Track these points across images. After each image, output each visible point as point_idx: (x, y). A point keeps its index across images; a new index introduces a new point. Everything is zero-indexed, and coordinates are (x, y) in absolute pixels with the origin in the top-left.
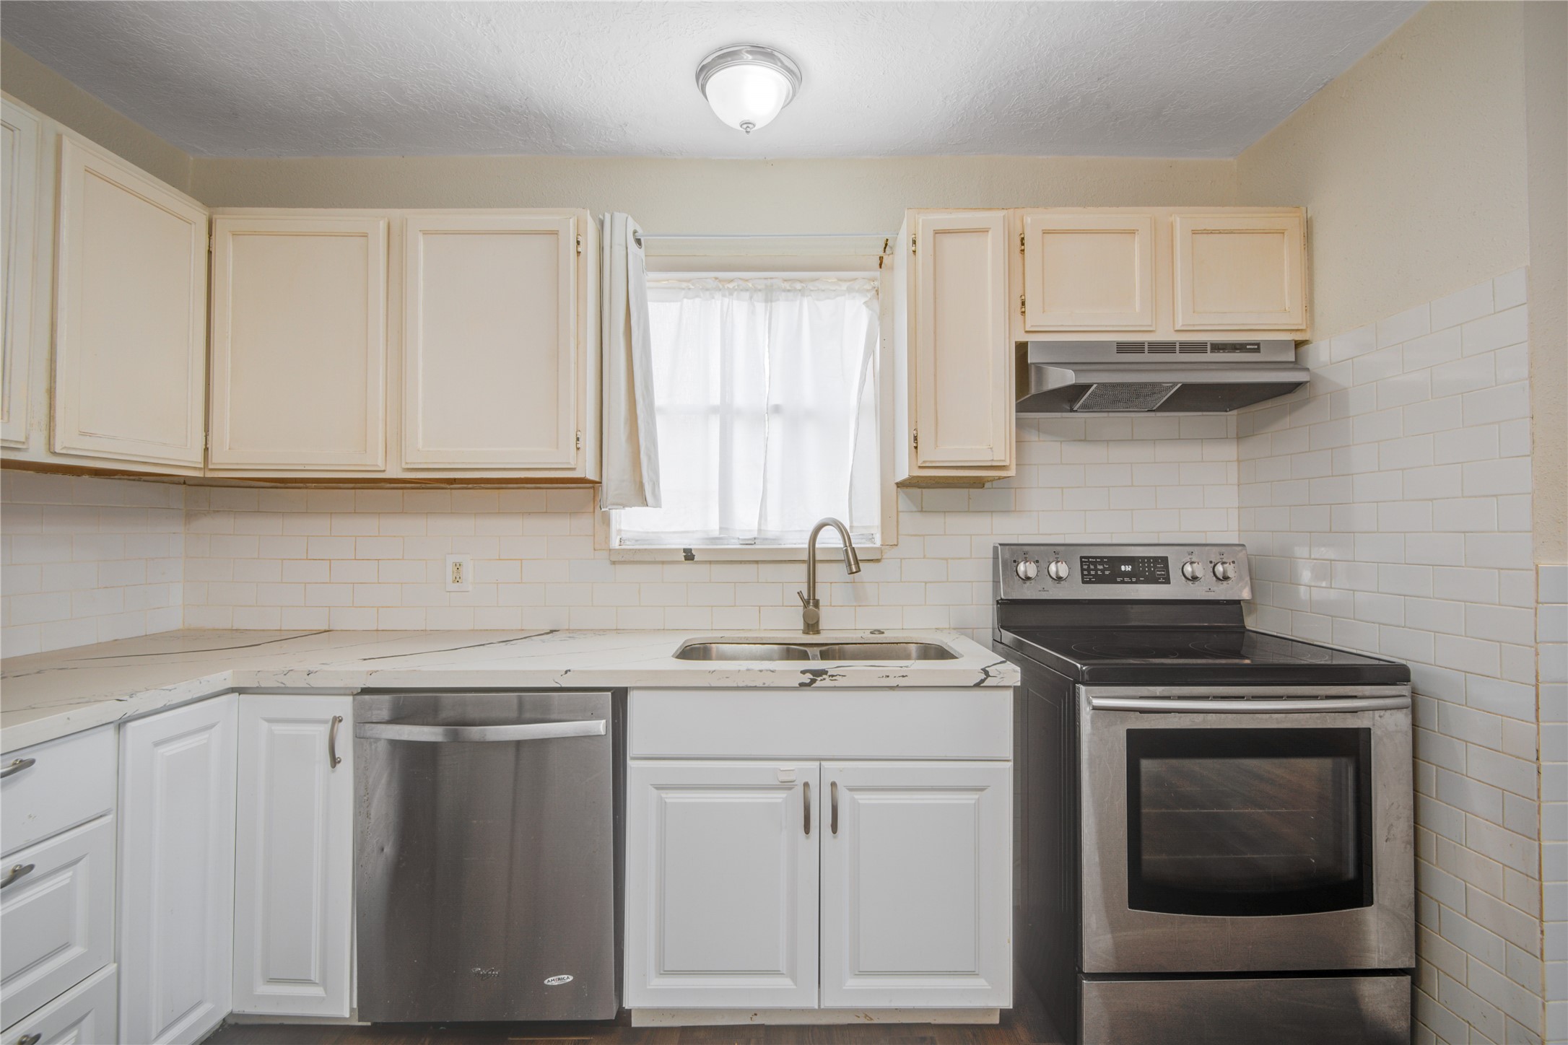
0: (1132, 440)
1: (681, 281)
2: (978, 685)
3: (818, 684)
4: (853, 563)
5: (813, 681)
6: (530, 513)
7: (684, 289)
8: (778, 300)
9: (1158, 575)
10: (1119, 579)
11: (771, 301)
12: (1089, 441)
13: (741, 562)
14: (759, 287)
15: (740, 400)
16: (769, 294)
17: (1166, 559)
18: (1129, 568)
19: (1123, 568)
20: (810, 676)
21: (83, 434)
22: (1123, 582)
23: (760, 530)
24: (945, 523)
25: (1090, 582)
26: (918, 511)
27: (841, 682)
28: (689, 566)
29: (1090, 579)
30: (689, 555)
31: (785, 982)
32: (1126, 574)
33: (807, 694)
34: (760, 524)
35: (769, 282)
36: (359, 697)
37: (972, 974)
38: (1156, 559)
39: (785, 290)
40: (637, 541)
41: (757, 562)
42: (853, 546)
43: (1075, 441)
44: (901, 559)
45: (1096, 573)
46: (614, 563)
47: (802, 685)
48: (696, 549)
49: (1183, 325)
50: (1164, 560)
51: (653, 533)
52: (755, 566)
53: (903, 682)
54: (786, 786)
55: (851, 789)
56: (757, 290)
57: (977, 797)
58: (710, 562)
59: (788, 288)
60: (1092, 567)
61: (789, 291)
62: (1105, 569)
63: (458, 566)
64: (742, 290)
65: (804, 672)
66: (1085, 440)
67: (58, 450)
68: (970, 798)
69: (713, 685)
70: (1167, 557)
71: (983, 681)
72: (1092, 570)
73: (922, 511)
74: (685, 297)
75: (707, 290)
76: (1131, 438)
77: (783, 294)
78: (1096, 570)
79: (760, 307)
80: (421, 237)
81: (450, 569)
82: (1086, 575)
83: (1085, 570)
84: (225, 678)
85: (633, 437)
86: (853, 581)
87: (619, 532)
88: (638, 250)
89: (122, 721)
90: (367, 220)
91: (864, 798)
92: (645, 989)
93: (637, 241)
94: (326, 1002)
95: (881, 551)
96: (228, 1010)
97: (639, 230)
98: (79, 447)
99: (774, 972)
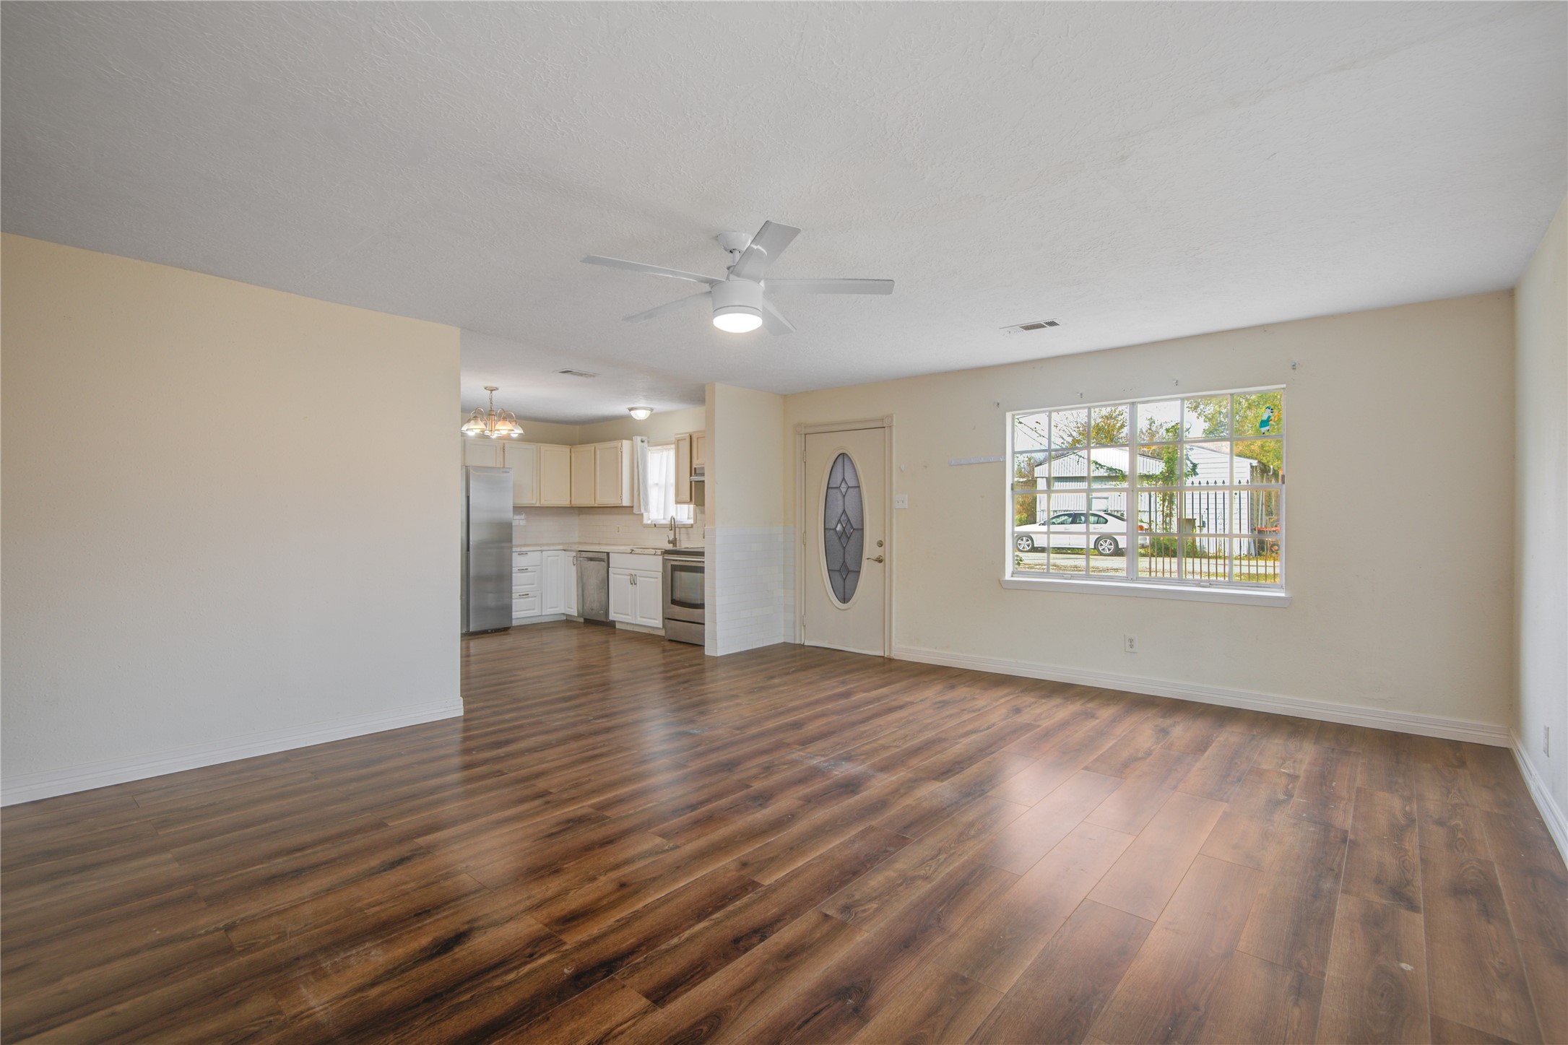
4: (675, 528)
13: (664, 528)
21: (545, 501)
28: (655, 528)
30: (654, 526)
31: (630, 617)
36: (578, 552)
37: (656, 619)
41: (667, 528)
46: (644, 527)
48: (655, 524)
54: (628, 575)
55: (639, 576)
58: (659, 528)
67: (541, 504)
69: (626, 553)
80: (598, 450)
84: (561, 547)
85: (639, 495)
86: (688, 534)
87: (649, 519)
88: (642, 444)
89: (542, 551)
90: (590, 447)
91: (641, 579)
92: (613, 616)
93: (642, 441)
94: (574, 611)
95: (692, 525)
96: (563, 612)
97: (644, 438)
98: (545, 503)
99: (628, 615)
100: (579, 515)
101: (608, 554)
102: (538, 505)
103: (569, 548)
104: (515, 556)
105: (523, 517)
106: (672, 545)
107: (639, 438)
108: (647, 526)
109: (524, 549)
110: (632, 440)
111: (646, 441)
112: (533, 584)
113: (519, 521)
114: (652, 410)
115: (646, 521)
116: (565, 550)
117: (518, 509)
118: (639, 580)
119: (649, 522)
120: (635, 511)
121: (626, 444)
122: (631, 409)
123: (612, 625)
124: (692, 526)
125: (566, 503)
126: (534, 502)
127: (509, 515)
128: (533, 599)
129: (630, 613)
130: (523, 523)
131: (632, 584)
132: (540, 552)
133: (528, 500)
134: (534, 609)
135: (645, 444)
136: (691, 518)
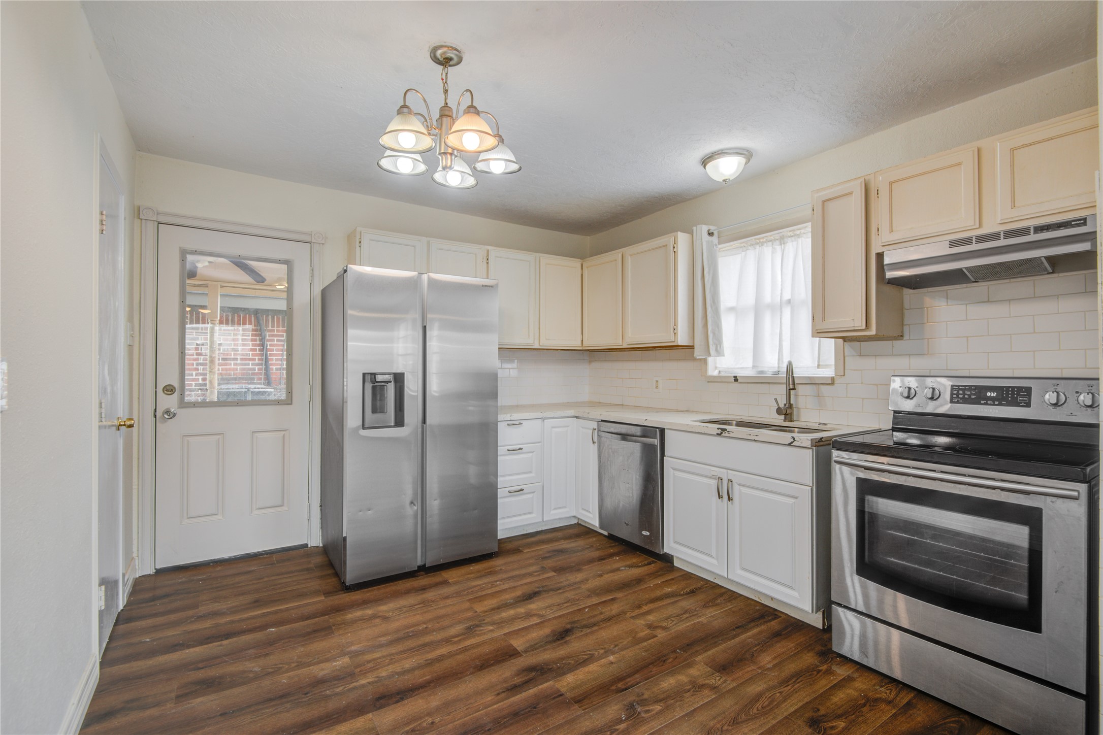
0: (1034, 297)
1: (741, 243)
2: (790, 444)
3: (723, 435)
4: (791, 383)
5: (722, 433)
6: (680, 360)
7: (742, 247)
8: (787, 242)
9: (1020, 400)
10: (982, 402)
11: (784, 244)
12: (991, 302)
13: (762, 383)
14: (777, 238)
15: (767, 298)
16: (782, 240)
17: (1030, 388)
18: (994, 394)
19: (989, 394)
20: (720, 430)
21: (547, 339)
22: (986, 404)
23: (779, 367)
24: (876, 362)
25: (958, 402)
26: (858, 356)
27: (732, 435)
28: (736, 384)
29: (958, 400)
30: (736, 379)
31: (714, 562)
32: (991, 398)
33: (718, 439)
34: (778, 364)
35: (781, 234)
36: (600, 423)
37: (791, 587)
38: (1020, 389)
39: (790, 237)
40: (726, 372)
41: (769, 383)
42: (794, 375)
43: (978, 303)
44: (847, 384)
45: (964, 396)
46: (708, 382)
47: (718, 434)
48: (739, 376)
49: (1001, 220)
50: (1029, 390)
51: (731, 368)
52: (768, 385)
53: (756, 438)
54: (713, 477)
55: (740, 485)
56: (775, 240)
57: (794, 501)
58: (748, 383)
59: (792, 235)
60: (961, 392)
61: (792, 236)
62: (972, 394)
63: (657, 382)
64: (768, 242)
65: (718, 429)
66: (988, 301)
67: (541, 345)
68: (791, 501)
69: (688, 430)
70: (1031, 388)
71: (792, 443)
72: (961, 394)
73: (860, 355)
74: (742, 251)
75: (752, 245)
76: (1033, 296)
77: (789, 239)
78: (964, 394)
79: (778, 248)
80: (629, 257)
81: (655, 383)
82: (955, 398)
83: (954, 394)
84: (571, 412)
85: (706, 325)
86: (818, 395)
87: (716, 368)
88: (710, 238)
89: (543, 419)
90: (617, 255)
91: (744, 490)
92: (669, 546)
93: (711, 234)
94: (593, 520)
95: (833, 379)
96: (574, 514)
97: (712, 228)
98: (546, 343)
99: (711, 556)
100: (590, 362)
101: (662, 431)
102: (537, 346)
103: (586, 416)
104: (501, 427)
105: (515, 365)
106: (782, 417)
107: (705, 229)
108: (713, 380)
109: (517, 416)
110: (691, 232)
111: (716, 233)
112: (530, 472)
113: (508, 372)
114: (748, 154)
115: (712, 372)
116: (577, 417)
117: (507, 352)
118: (736, 491)
119: (716, 373)
120: (698, 353)
121: (682, 238)
122: (704, 162)
123: (667, 559)
124: (832, 382)
125: (573, 341)
126: (530, 341)
127: (493, 361)
128: (530, 496)
129: (714, 554)
130: (514, 373)
131: (720, 497)
132: (540, 421)
133: (520, 339)
134: (531, 513)
135: (715, 239)
136: (826, 366)
